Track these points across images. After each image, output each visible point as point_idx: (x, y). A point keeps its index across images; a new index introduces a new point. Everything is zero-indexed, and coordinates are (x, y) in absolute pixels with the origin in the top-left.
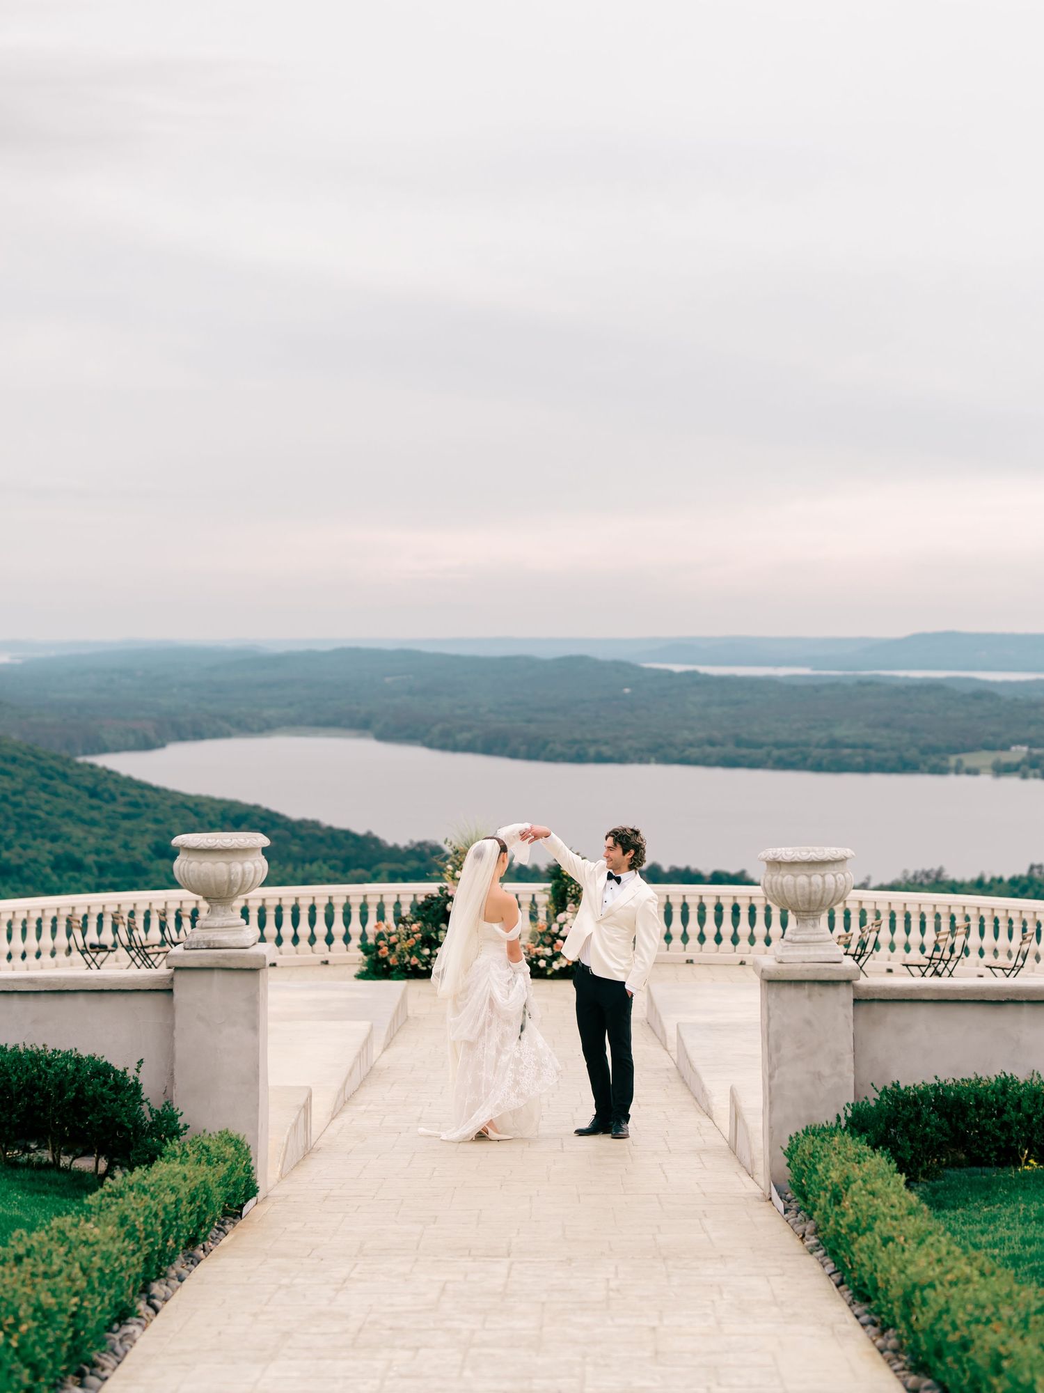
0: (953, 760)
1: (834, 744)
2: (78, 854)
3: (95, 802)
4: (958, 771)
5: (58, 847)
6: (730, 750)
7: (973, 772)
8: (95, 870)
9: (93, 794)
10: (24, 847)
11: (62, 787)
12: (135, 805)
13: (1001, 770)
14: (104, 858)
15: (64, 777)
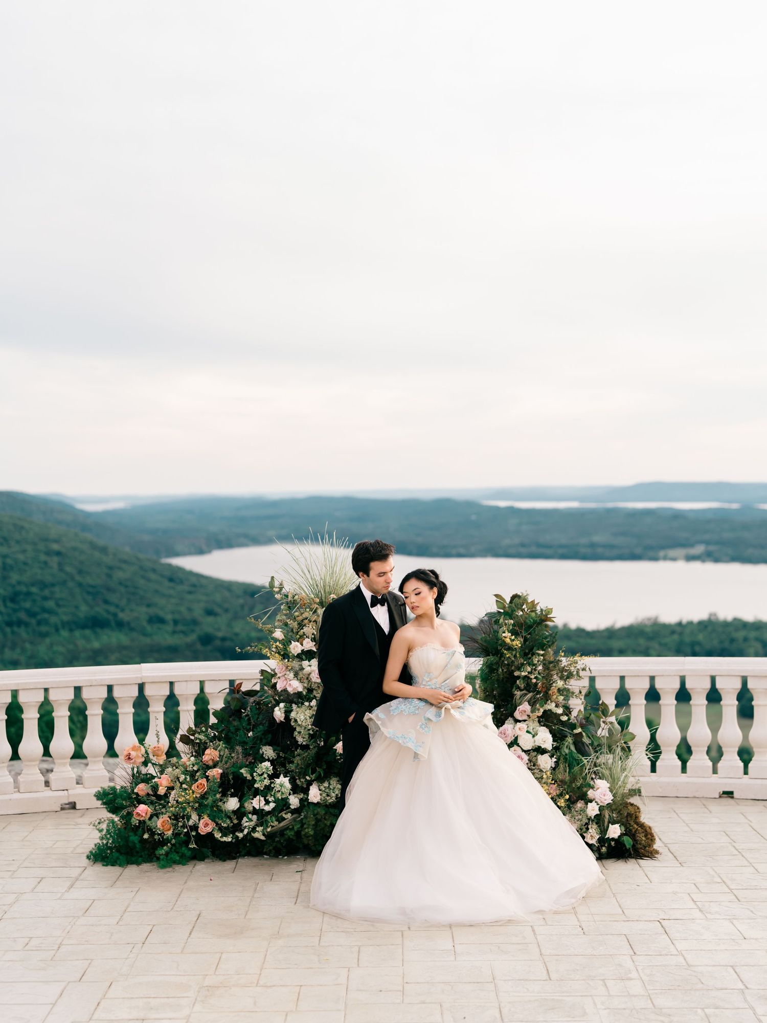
0: (662, 554)
1: (593, 545)
2: (161, 614)
3: (171, 584)
4: (665, 558)
5: (152, 611)
6: (533, 549)
7: (674, 559)
8: (171, 623)
9: (171, 580)
10: (132, 610)
11: (153, 576)
12: (194, 586)
13: (690, 558)
14: (177, 617)
15: (154, 571)
